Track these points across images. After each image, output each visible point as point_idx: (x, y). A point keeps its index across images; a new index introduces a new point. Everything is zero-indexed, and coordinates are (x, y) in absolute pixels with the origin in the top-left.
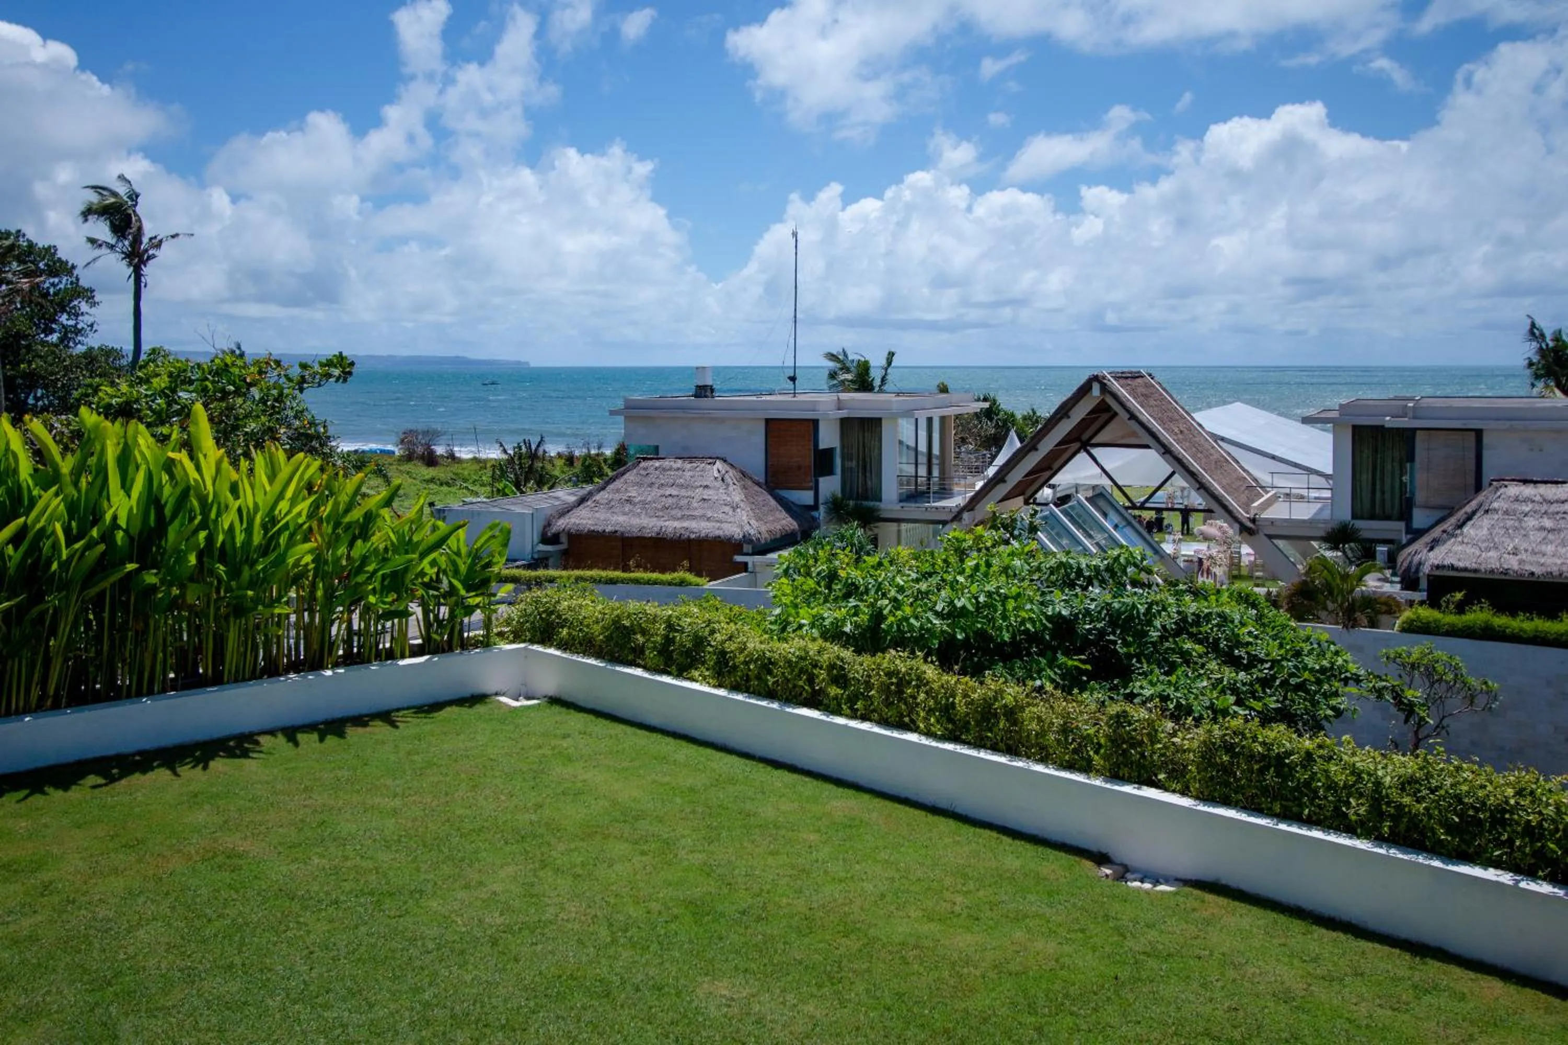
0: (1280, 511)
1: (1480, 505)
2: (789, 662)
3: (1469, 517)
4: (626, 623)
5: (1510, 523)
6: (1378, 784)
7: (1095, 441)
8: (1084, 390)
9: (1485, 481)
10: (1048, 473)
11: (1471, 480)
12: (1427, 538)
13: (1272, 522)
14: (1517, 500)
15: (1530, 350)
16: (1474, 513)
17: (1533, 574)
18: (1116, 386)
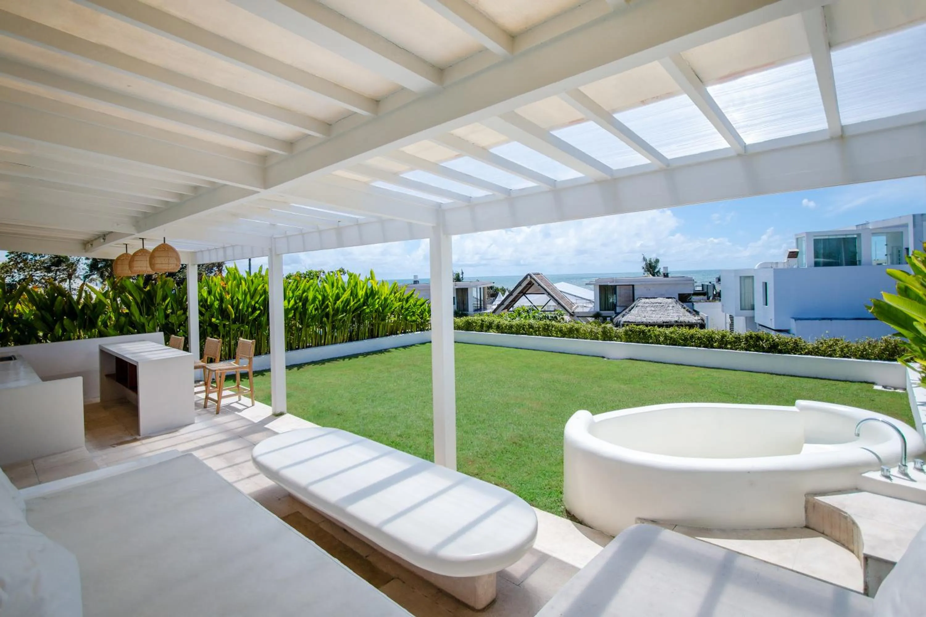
0: (579, 310)
1: (635, 305)
2: (518, 325)
3: (632, 308)
4: (470, 321)
5: (643, 309)
6: (665, 333)
7: (527, 292)
8: (526, 278)
9: (635, 299)
10: (514, 302)
11: (631, 299)
12: (622, 314)
13: (578, 312)
14: (644, 303)
15: (643, 264)
16: (633, 307)
17: (650, 323)
18: (534, 277)
